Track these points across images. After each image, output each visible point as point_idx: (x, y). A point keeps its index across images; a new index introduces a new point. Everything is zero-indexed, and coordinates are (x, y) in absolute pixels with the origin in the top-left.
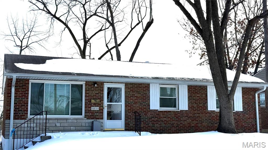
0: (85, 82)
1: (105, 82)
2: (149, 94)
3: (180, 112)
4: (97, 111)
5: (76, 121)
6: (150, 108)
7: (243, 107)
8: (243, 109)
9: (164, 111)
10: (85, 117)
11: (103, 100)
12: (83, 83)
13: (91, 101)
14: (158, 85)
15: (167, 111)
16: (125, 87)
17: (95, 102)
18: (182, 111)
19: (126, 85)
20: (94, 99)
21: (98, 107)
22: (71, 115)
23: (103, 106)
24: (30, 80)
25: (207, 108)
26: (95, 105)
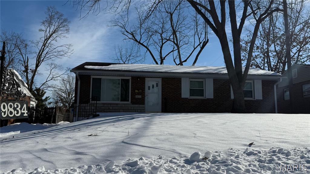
0: (131, 77)
1: (146, 77)
2: (181, 86)
3: (207, 100)
4: (140, 98)
5: (124, 106)
6: (181, 97)
7: (263, 97)
8: (263, 98)
9: (193, 99)
10: (131, 103)
11: (144, 91)
12: (130, 78)
13: (135, 91)
14: (188, 79)
15: (195, 99)
16: (162, 81)
17: (138, 92)
18: (208, 99)
19: (162, 80)
20: (137, 90)
21: (141, 96)
22: (121, 101)
23: (144, 95)
24: (91, 76)
25: (231, 97)
26: (138, 94)
